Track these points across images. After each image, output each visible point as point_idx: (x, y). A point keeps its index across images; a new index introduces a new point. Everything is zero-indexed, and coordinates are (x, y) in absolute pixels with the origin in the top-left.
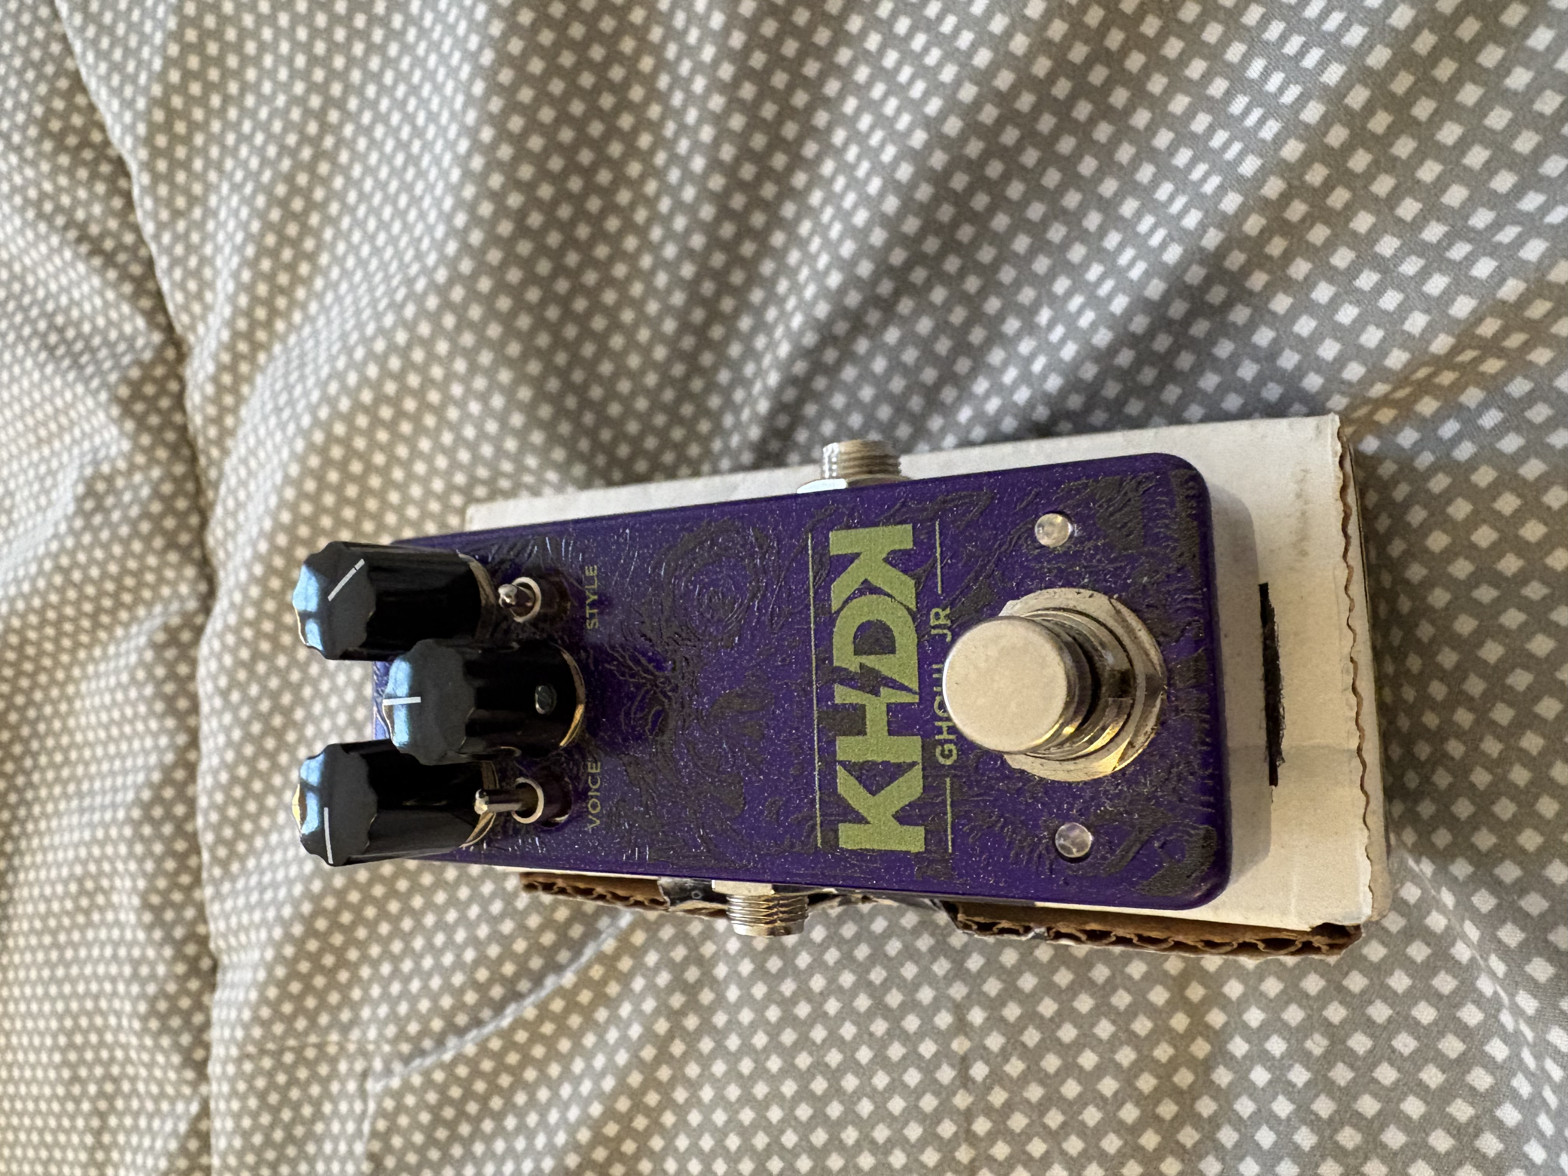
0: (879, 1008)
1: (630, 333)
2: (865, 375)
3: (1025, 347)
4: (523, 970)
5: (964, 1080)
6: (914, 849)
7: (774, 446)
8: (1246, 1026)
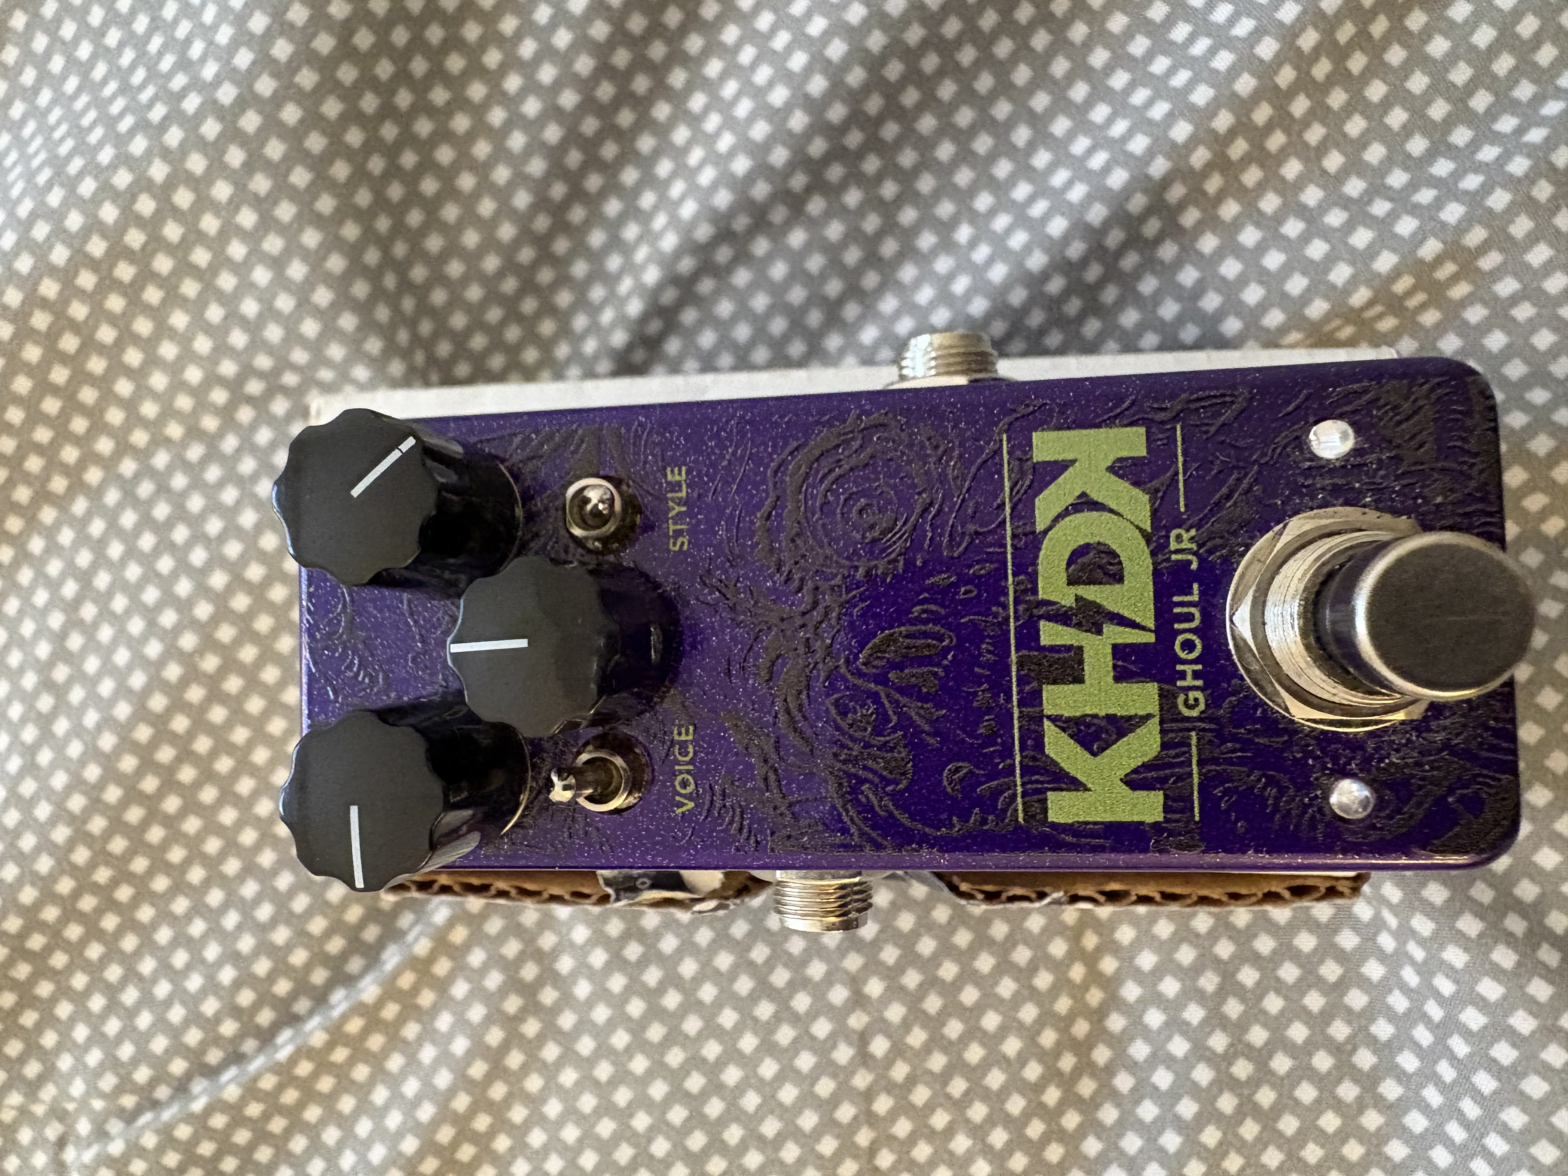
0: (763, 989)
1: (469, 202)
2: (761, 281)
3: (943, 264)
4: (302, 987)
5: (864, 1058)
6: (1149, 819)
7: (639, 356)
8: (1138, 970)
